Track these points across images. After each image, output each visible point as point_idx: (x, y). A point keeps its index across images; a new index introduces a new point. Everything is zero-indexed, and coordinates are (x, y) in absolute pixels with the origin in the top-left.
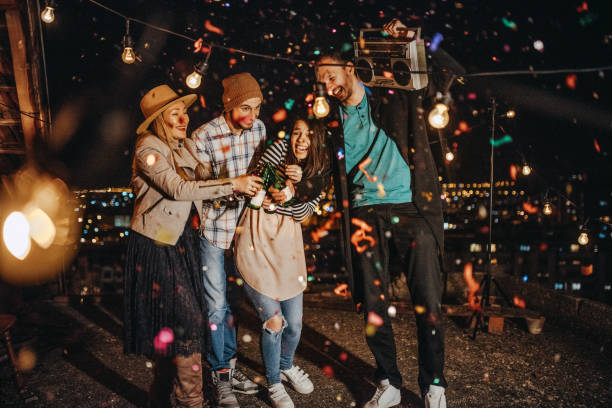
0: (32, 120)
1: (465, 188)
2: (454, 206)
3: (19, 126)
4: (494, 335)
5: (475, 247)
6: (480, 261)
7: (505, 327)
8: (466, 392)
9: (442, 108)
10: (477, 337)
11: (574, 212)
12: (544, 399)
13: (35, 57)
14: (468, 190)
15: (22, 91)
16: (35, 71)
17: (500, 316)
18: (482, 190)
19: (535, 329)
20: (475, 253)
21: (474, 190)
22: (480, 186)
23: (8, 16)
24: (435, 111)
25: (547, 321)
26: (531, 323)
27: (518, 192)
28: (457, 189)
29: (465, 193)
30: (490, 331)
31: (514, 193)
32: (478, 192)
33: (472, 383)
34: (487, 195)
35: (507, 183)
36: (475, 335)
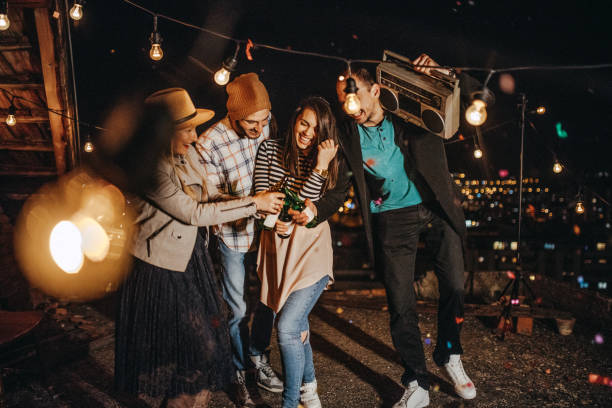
0: (60, 117)
1: (488, 186)
2: (477, 203)
3: (47, 124)
4: (522, 336)
5: (498, 245)
6: (504, 259)
7: (534, 327)
8: (497, 394)
9: (479, 105)
10: (506, 337)
11: (600, 209)
12: (578, 402)
13: (63, 55)
14: (491, 187)
15: (50, 88)
16: (63, 70)
17: (529, 316)
18: (506, 187)
19: (566, 331)
20: (498, 251)
21: (498, 187)
22: (503, 183)
23: (37, 14)
24: (472, 107)
25: (576, 322)
26: (561, 324)
27: (543, 189)
28: (480, 186)
29: (488, 190)
30: (519, 331)
31: (538, 190)
32: (501, 190)
33: (502, 386)
34: (511, 192)
35: (531, 180)
36: (503, 336)
